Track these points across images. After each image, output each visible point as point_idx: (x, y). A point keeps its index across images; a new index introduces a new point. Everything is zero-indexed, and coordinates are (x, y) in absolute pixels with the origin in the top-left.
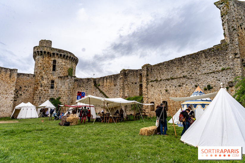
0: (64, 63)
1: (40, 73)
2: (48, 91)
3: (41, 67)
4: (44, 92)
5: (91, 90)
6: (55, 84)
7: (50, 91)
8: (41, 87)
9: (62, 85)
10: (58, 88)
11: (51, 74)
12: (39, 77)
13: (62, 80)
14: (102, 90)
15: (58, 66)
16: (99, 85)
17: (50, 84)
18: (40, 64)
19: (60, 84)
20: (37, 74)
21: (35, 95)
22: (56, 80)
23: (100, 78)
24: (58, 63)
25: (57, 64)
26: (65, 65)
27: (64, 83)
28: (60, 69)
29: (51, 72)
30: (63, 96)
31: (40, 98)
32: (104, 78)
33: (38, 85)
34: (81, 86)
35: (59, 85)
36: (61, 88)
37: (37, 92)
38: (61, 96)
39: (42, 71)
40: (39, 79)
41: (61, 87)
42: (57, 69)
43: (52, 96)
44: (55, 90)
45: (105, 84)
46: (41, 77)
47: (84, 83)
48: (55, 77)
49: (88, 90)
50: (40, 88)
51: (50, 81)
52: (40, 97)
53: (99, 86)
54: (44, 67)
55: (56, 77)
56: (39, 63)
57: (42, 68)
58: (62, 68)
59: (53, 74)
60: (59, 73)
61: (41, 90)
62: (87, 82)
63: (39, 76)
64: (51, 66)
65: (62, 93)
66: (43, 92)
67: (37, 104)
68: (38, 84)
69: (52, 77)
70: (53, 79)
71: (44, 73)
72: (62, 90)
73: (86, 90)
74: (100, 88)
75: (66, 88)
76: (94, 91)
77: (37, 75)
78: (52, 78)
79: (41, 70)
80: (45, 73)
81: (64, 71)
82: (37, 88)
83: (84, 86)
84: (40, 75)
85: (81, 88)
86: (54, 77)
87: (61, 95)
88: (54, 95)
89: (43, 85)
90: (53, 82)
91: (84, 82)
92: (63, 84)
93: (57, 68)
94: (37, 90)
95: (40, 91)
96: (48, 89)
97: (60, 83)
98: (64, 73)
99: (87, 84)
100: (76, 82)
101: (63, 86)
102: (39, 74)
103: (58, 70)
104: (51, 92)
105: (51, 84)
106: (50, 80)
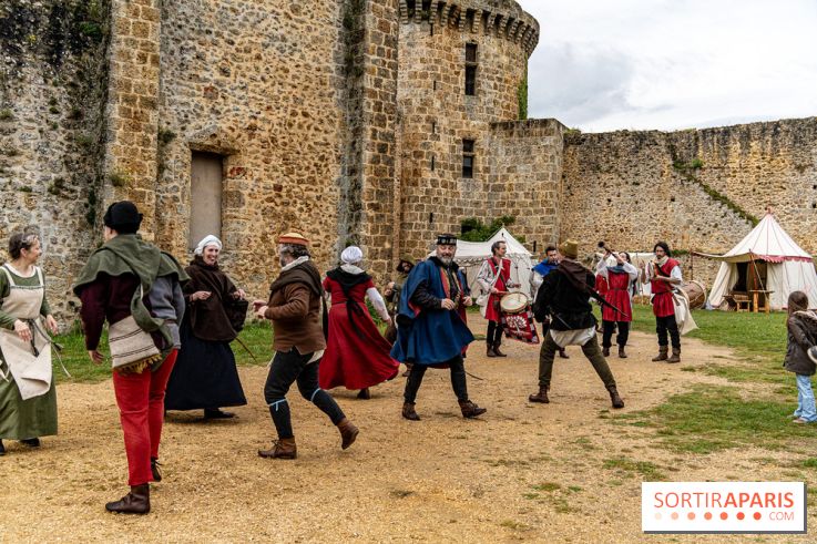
0: (505, 60)
1: (426, 104)
2: (453, 186)
3: (424, 76)
4: (443, 190)
5: (659, 189)
6: (479, 158)
7: (460, 184)
8: (433, 169)
9: (516, 160)
10: (493, 173)
11: (461, 108)
12: (419, 125)
13: (515, 138)
14: (715, 185)
15: (487, 70)
16: (698, 166)
17: (458, 157)
18: (422, 60)
19: (502, 156)
20: (410, 111)
21: (410, 207)
22: (483, 139)
23: (704, 131)
24: (487, 56)
25: (481, 65)
26: (509, 68)
27: (529, 152)
28: (495, 87)
29: (462, 100)
30: (528, 213)
31: (431, 221)
32: (727, 131)
33: (419, 161)
34: (605, 167)
35: (499, 160)
36: (512, 175)
37: (419, 192)
38: (517, 213)
39: (432, 95)
40: (421, 131)
41: (509, 170)
42: (483, 87)
43: (471, 212)
44: (481, 182)
45: (735, 161)
46: (429, 125)
47: (617, 156)
48: (476, 126)
49: (642, 186)
50: (428, 175)
51: (457, 142)
52: (431, 214)
53: (695, 168)
54: (439, 77)
55: (480, 123)
56: (414, 56)
57: (430, 80)
58: (500, 79)
59: (470, 109)
60: (491, 105)
61: (434, 183)
62: (636, 151)
63: (418, 120)
64: (457, 73)
65: (517, 196)
66: (439, 193)
67: (423, 243)
68: (418, 155)
69: (467, 125)
70: (469, 133)
71: (437, 104)
72: (520, 186)
73: (630, 187)
74: (706, 177)
75: (543, 177)
76: (673, 192)
77: (410, 116)
78: (465, 128)
79: (427, 92)
80: (443, 105)
81: (506, 97)
82: (416, 173)
83: (620, 167)
84: (423, 116)
85: (605, 177)
86: (473, 123)
87: (513, 204)
88: (477, 203)
89: (438, 159)
90: (469, 144)
91: (616, 149)
92: (522, 156)
93: (485, 83)
94: (415, 184)
95: (430, 187)
96: (452, 181)
97: (501, 151)
98: (508, 107)
99: (634, 160)
100: (571, 147)
101: (521, 168)
102: (422, 110)
103: (488, 90)
104: (467, 194)
105: (464, 156)
106: (458, 138)
